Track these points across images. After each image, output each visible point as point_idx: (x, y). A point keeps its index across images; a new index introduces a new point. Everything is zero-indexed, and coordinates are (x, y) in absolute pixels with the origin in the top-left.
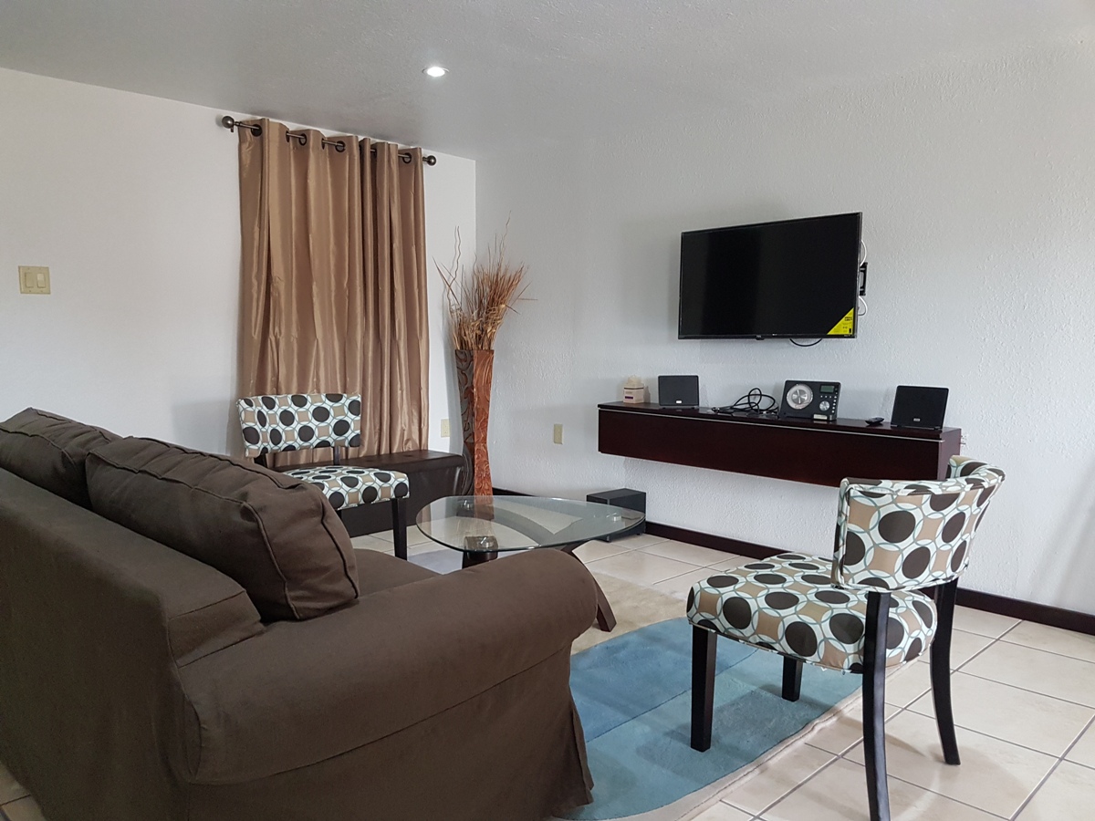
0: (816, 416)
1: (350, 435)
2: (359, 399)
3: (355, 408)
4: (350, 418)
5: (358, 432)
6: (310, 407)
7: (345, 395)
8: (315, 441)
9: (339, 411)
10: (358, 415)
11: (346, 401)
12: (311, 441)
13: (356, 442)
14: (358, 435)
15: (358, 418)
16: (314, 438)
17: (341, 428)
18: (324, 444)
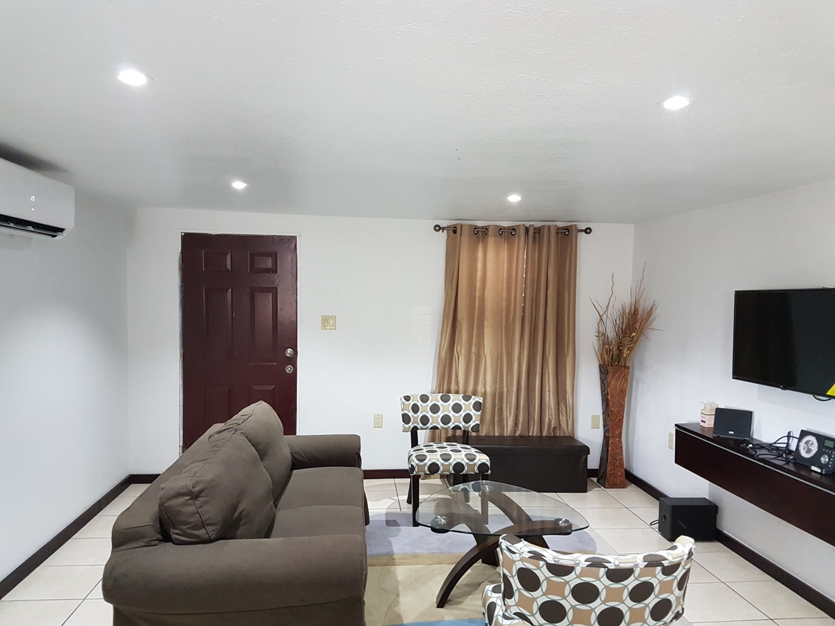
1: (472, 424)
2: (481, 401)
3: (478, 406)
4: (473, 412)
5: (478, 422)
6: (451, 403)
7: (473, 397)
8: (451, 425)
9: (468, 407)
10: (478, 411)
11: (472, 401)
12: (449, 425)
13: (476, 428)
14: (477, 424)
15: (479, 413)
16: (451, 423)
17: (468, 418)
18: (457, 428)
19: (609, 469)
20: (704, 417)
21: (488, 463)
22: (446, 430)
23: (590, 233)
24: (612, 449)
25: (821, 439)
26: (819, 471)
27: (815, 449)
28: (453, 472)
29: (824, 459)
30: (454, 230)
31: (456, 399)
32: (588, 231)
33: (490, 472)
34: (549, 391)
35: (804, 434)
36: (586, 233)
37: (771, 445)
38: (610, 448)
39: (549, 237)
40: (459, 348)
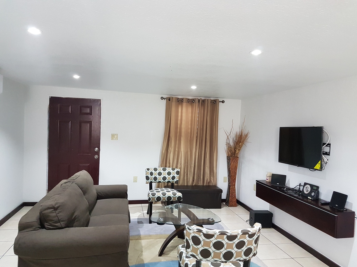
0: (309, 197)
1: (175, 180)
2: (179, 171)
3: (178, 173)
4: (176, 175)
5: (178, 179)
6: (167, 171)
7: (176, 169)
8: (167, 181)
9: (174, 173)
10: (178, 175)
11: (176, 171)
13: (177, 182)
14: (177, 181)
15: (178, 176)
17: (173, 178)
18: (169, 182)
19: (230, 198)
20: (267, 178)
21: (182, 196)
22: (164, 183)
23: (224, 103)
24: (232, 191)
25: (312, 186)
26: (311, 199)
27: (309, 189)
28: (167, 200)
29: (313, 194)
30: (169, 99)
31: (169, 170)
32: (223, 102)
33: (182, 200)
34: (207, 167)
35: (306, 184)
36: (222, 102)
37: (293, 189)
38: (231, 190)
39: (208, 104)
40: (170, 149)
